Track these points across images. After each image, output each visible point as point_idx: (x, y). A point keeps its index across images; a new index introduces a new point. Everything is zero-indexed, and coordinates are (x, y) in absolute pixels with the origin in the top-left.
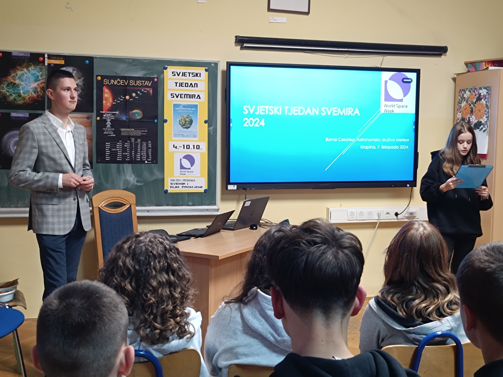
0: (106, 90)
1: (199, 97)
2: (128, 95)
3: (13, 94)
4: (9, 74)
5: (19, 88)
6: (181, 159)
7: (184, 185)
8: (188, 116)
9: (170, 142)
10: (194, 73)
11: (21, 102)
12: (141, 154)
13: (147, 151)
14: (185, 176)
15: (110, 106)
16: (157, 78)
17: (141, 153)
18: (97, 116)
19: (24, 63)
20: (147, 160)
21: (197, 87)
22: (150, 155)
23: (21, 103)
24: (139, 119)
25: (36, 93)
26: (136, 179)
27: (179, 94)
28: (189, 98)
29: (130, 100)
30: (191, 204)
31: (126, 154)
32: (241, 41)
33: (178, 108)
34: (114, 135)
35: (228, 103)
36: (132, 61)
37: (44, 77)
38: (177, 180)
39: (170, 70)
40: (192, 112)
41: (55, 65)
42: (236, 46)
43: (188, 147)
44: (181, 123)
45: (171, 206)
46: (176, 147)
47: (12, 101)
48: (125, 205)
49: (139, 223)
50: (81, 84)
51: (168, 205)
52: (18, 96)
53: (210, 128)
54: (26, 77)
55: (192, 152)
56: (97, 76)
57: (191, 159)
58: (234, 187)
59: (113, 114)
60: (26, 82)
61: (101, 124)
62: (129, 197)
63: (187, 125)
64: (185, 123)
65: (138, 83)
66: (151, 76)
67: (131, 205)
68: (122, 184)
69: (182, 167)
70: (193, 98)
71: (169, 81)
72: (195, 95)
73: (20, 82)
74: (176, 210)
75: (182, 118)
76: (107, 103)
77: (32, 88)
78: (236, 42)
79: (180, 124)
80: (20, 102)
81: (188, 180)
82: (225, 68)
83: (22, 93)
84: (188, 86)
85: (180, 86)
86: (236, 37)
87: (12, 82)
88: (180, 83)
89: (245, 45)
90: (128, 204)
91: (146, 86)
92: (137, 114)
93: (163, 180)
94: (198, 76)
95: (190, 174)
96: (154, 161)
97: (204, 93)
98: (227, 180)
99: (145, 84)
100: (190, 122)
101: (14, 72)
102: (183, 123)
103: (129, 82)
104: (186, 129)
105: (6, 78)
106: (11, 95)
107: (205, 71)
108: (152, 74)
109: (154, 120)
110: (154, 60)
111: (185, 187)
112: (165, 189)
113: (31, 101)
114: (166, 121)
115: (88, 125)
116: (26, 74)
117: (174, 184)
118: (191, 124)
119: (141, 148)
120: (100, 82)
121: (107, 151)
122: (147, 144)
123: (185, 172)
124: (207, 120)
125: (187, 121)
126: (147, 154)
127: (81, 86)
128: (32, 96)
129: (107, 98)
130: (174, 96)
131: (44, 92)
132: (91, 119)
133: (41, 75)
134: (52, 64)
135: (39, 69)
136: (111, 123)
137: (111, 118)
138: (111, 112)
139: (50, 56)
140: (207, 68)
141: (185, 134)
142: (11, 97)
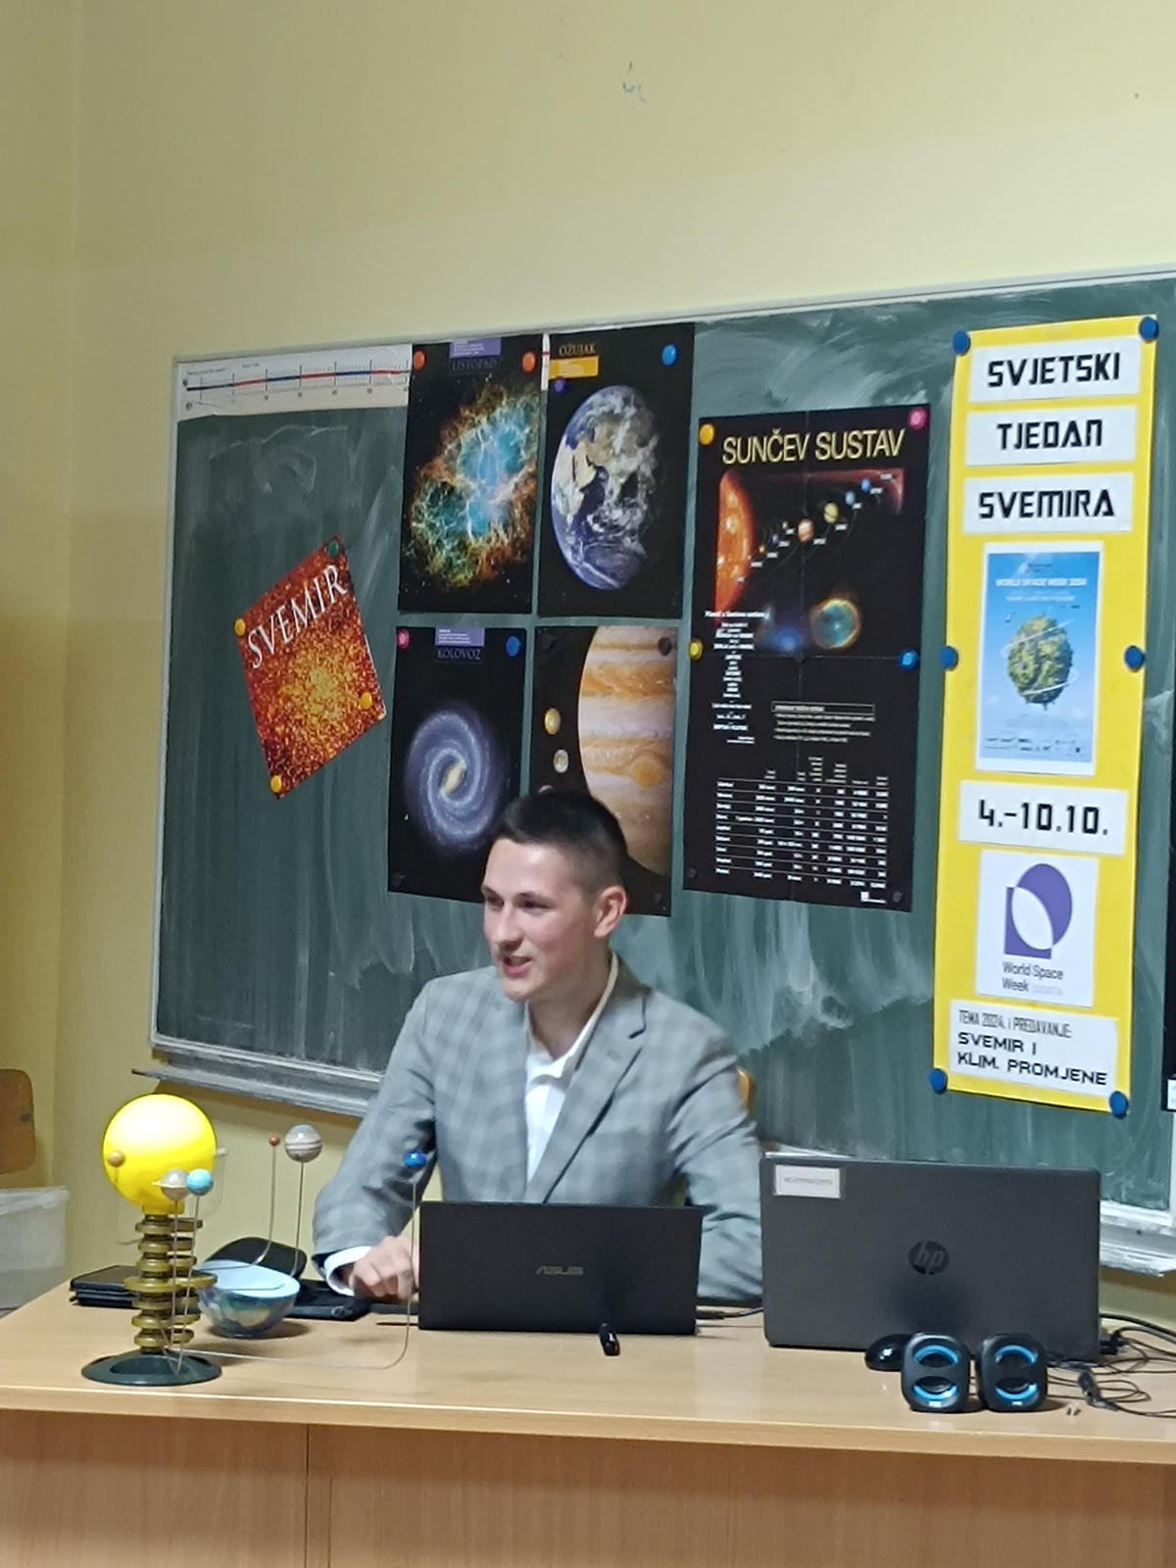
0: (731, 498)
1: (1104, 508)
2: (811, 518)
3: (445, 542)
4: (439, 447)
5: (463, 508)
6: (1010, 891)
7: (1017, 1055)
8: (1053, 623)
9: (965, 784)
10: (1089, 357)
11: (464, 577)
12: (844, 849)
13: (871, 831)
14: (1023, 994)
15: (741, 579)
16: (926, 408)
17: (845, 842)
19: (482, 389)
20: (867, 888)
21: (1099, 442)
22: (882, 856)
23: (466, 582)
24: (846, 649)
25: (510, 529)
26: (824, 992)
27: (1014, 496)
28: (1061, 514)
29: (817, 541)
31: (791, 844)
33: (1008, 577)
34: (750, 740)
36: (833, 321)
37: (535, 449)
38: (992, 1019)
39: (989, 345)
40: (1071, 598)
41: (568, 382)
43: (1043, 817)
44: (1019, 671)
46: (992, 812)
47: (440, 571)
50: (649, 473)
52: (458, 545)
53: (1156, 700)
54: (485, 453)
55: (1065, 851)
56: (704, 421)
57: (1054, 893)
59: (753, 625)
60: (483, 478)
61: (707, 678)
63: (1046, 679)
64: (1038, 670)
65: (849, 446)
66: (903, 402)
69: (1015, 944)
70: (1077, 514)
71: (971, 418)
72: (1087, 493)
73: (468, 481)
75: (1023, 638)
76: (732, 566)
77: (499, 506)
79: (1011, 674)
80: (461, 576)
81: (1038, 1027)
83: (470, 532)
84: (1055, 444)
85: (1018, 446)
87: (444, 484)
88: (1020, 426)
91: (883, 461)
92: (839, 620)
93: (926, 1011)
94: (1106, 377)
96: (897, 897)
97: (1130, 475)
99: (878, 447)
100: (1058, 659)
101: (453, 434)
102: (1025, 667)
103: (812, 443)
104: (1039, 706)
105: (431, 468)
106: (439, 543)
107: (1137, 337)
108: (905, 385)
109: (900, 653)
110: (919, 303)
111: (1024, 1066)
112: (937, 1066)
113: (494, 568)
114: (951, 659)
115: (658, 685)
116: (485, 439)
117: (976, 1043)
118: (1063, 674)
119: (847, 815)
120: (711, 454)
121: (722, 822)
122: (872, 793)
123: (1025, 970)
124: (1142, 646)
125: (1047, 657)
126: (871, 851)
127: (646, 481)
128: (498, 545)
129: (732, 538)
130: (991, 507)
131: (532, 523)
132: (673, 650)
133: (528, 440)
134: (560, 378)
135: (522, 412)
136: (742, 675)
137: (743, 647)
138: (743, 615)
139: (558, 340)
140: (1154, 317)
141: (1036, 738)
142: (438, 553)
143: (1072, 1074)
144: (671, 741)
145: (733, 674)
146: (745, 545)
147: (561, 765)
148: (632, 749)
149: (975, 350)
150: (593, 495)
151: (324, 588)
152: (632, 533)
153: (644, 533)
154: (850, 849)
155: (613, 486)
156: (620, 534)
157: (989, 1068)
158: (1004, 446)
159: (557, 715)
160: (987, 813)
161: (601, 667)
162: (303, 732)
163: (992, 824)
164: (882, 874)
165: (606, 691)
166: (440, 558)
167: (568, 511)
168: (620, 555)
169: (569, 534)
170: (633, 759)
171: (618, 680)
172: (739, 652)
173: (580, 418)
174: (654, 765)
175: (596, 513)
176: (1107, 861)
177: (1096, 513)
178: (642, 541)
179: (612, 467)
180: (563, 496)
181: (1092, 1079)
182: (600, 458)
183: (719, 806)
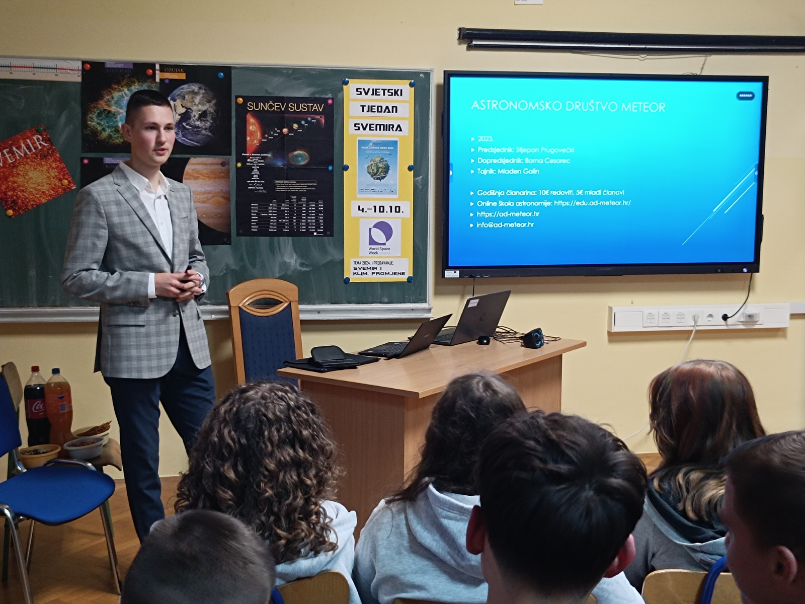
0: (251, 120)
1: (399, 129)
2: (287, 128)
3: (107, 129)
4: (102, 98)
5: (116, 118)
6: (370, 229)
7: (375, 271)
8: (383, 159)
9: (352, 202)
10: (392, 90)
11: (119, 141)
12: (307, 221)
13: (317, 216)
14: (376, 255)
15: (258, 144)
16: (333, 99)
17: (307, 219)
18: (237, 162)
19: (124, 79)
20: (316, 231)
21: (396, 112)
22: (321, 222)
23: (119, 143)
24: (304, 165)
26: (299, 262)
27: (367, 124)
28: (384, 130)
29: (290, 134)
30: (386, 300)
31: (284, 221)
32: (469, 37)
33: (366, 146)
34: (265, 191)
35: (446, 138)
36: (293, 72)
38: (364, 263)
39: (353, 85)
40: (388, 152)
41: (171, 80)
42: (460, 43)
43: (382, 209)
44: (371, 171)
45: (354, 304)
46: (363, 209)
47: (105, 138)
48: (282, 302)
49: (303, 330)
50: (212, 111)
51: (349, 303)
52: (114, 131)
53: (417, 178)
55: (387, 217)
56: (237, 97)
57: (386, 229)
58: (457, 274)
59: (263, 158)
61: (244, 173)
62: (288, 291)
63: (380, 173)
64: (377, 171)
65: (301, 107)
66: (323, 96)
67: (290, 303)
68: (277, 269)
69: (372, 242)
70: (389, 130)
71: (351, 103)
72: (393, 125)
73: (118, 109)
74: (363, 311)
75: (372, 162)
76: (253, 140)
78: (459, 38)
79: (368, 172)
80: (117, 141)
81: (381, 263)
82: (442, 81)
84: (381, 111)
85: (368, 111)
86: (460, 29)
87: (105, 110)
88: (369, 106)
89: (474, 43)
90: (286, 302)
91: (315, 112)
92: (301, 157)
93: (342, 262)
94: (398, 95)
95: (385, 253)
96: (328, 233)
97: (407, 122)
98: (443, 263)
99: (314, 108)
100: (384, 168)
101: (109, 93)
102: (373, 170)
103: (287, 106)
104: (378, 181)
105: (97, 104)
106: (104, 130)
107: (409, 86)
109: (328, 167)
110: (327, 69)
111: (377, 273)
112: (345, 277)
114: (346, 168)
115: (223, 176)
117: (360, 269)
118: (386, 172)
119: (307, 211)
120: (242, 107)
121: (254, 216)
122: (317, 205)
123: (377, 249)
124: (412, 164)
125: (380, 168)
126: (317, 221)
127: (210, 113)
129: (252, 134)
130: (359, 127)
132: (227, 166)
134: (168, 79)
136: (260, 173)
137: (259, 164)
138: (259, 155)
139: (163, 66)
140: (414, 81)
141: (377, 189)
142: (104, 133)
143: (394, 274)
144: (229, 193)
145: (256, 173)
146: (259, 135)
148: (210, 196)
149: (350, 84)
150: (185, 116)
152: (206, 129)
153: (210, 129)
154: (309, 221)
155: (195, 114)
156: (199, 129)
157: (365, 275)
158: (363, 111)
160: (361, 209)
161: (193, 170)
162: (24, 194)
163: (363, 212)
164: (322, 227)
165: (196, 178)
168: (201, 136)
170: (211, 199)
171: (202, 174)
172: (258, 166)
173: (177, 92)
174: (223, 200)
175: (187, 123)
176: (404, 220)
177: (396, 130)
178: (210, 132)
179: (194, 108)
181: (400, 274)
182: (189, 105)
183: (252, 211)
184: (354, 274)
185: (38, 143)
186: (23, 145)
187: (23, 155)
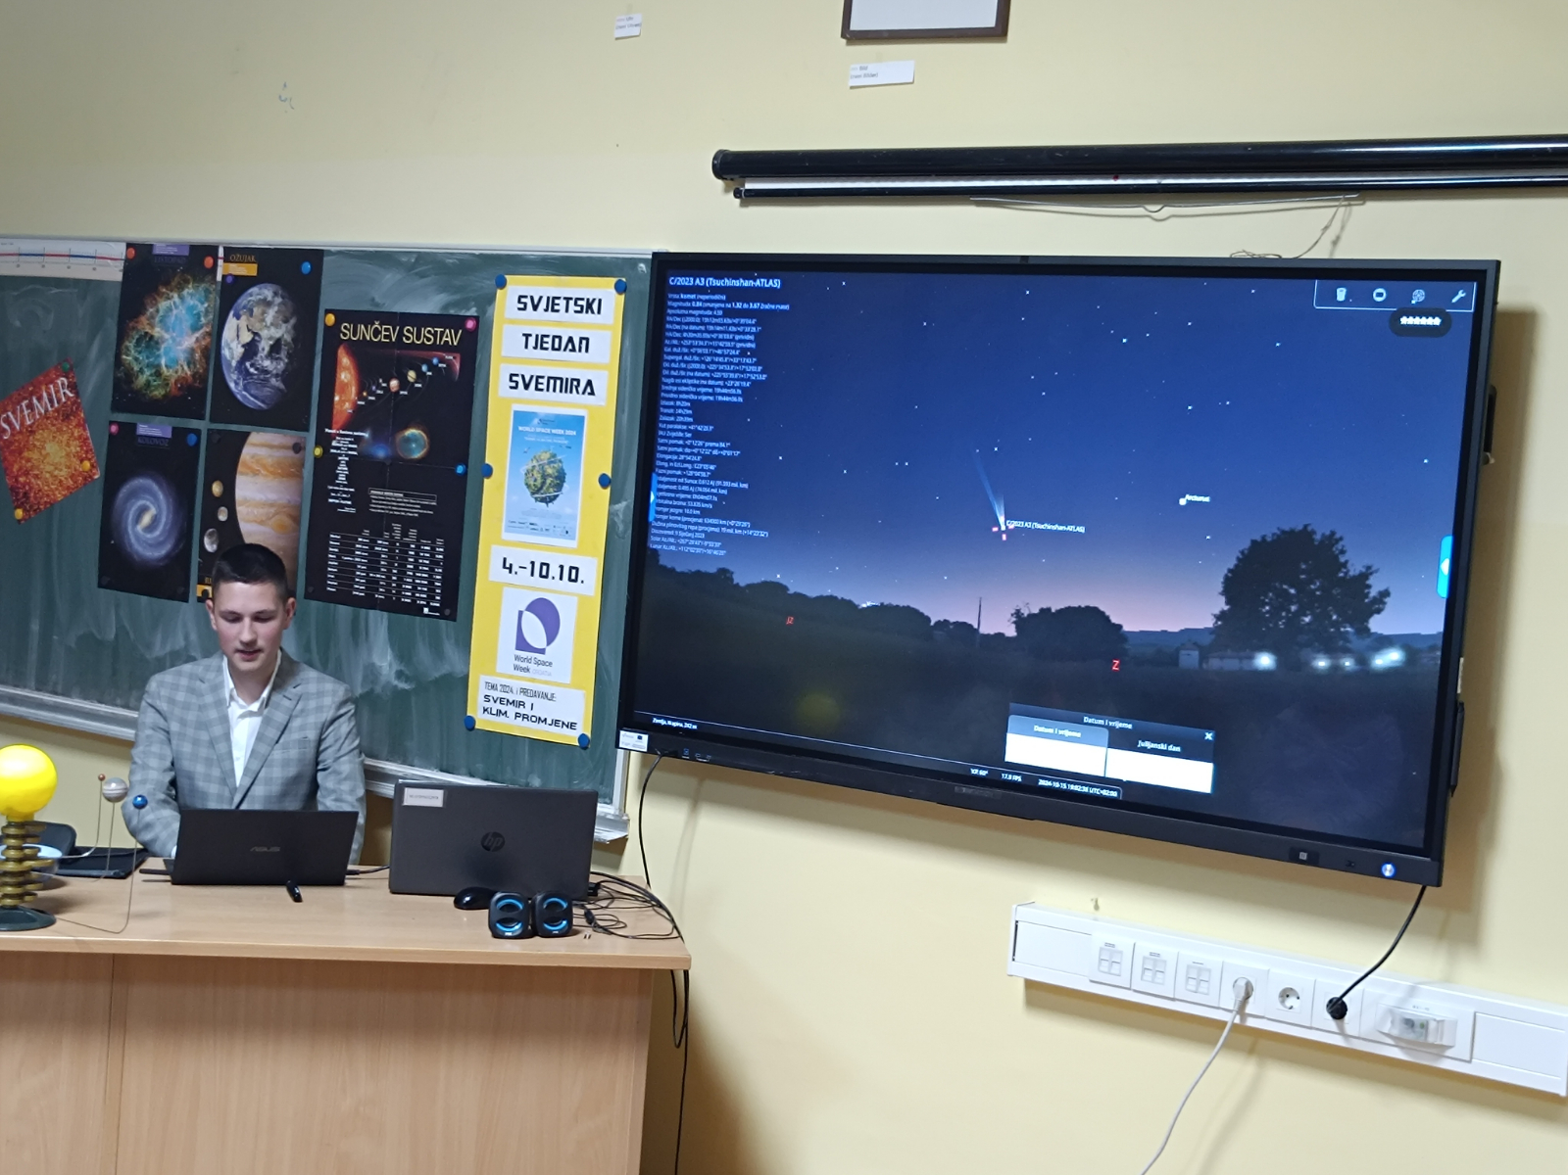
0: (345, 360)
1: (589, 390)
2: (396, 378)
3: (146, 370)
4: (142, 310)
5: (159, 349)
6: (521, 613)
7: (521, 710)
8: (554, 456)
9: (494, 547)
10: (582, 299)
11: (159, 393)
12: (415, 582)
13: (431, 572)
14: (526, 674)
15: (350, 411)
16: (477, 318)
17: (414, 577)
19: (175, 276)
20: (427, 605)
21: (587, 350)
22: (438, 587)
23: (160, 396)
24: (419, 460)
25: (192, 366)
26: (396, 667)
27: (532, 377)
28: (561, 391)
29: (402, 392)
30: (538, 782)
31: (378, 576)
33: (526, 425)
34: (353, 510)
36: (417, 259)
37: (211, 317)
38: (504, 688)
39: (518, 285)
40: (566, 442)
41: (236, 278)
43: (545, 571)
44: (532, 483)
46: (511, 565)
47: (142, 388)
50: (289, 339)
52: (154, 373)
53: (617, 507)
54: (176, 316)
55: (553, 590)
56: (328, 311)
57: (548, 615)
58: (641, 742)
59: (357, 440)
60: (174, 332)
61: (327, 469)
63: (548, 488)
64: (543, 483)
65: (425, 336)
66: (463, 313)
68: (359, 678)
69: (522, 644)
70: (571, 392)
71: (505, 326)
72: (578, 381)
73: (164, 333)
75: (535, 463)
76: (344, 402)
77: (185, 351)
78: (714, 169)
79: (527, 484)
80: (156, 393)
81: (535, 694)
83: (163, 365)
84: (559, 349)
85: (535, 348)
86: (717, 155)
87: (147, 333)
88: (537, 336)
91: (446, 347)
92: (415, 441)
93: (465, 681)
94: (593, 312)
97: (606, 372)
99: (444, 339)
100: (556, 478)
101: (153, 302)
102: (535, 480)
103: (401, 331)
104: (544, 504)
105: (137, 322)
106: (141, 370)
107: (614, 291)
108: (463, 303)
109: (456, 467)
110: (474, 255)
111: (525, 717)
112: (468, 714)
113: (180, 389)
114: (488, 472)
115: (294, 472)
116: (176, 307)
117: (495, 702)
118: (559, 487)
119: (416, 561)
120: (332, 332)
121: (332, 560)
122: (433, 549)
123: (529, 660)
124: (609, 474)
125: (550, 476)
126: (431, 583)
127: (287, 344)
128: (183, 375)
129: (345, 386)
130: (517, 382)
131: (208, 363)
132: (301, 452)
133: (206, 309)
134: (231, 275)
135: (203, 294)
136: (349, 470)
137: (350, 452)
138: (351, 433)
139: (229, 250)
140: (624, 280)
141: (541, 523)
142: (140, 377)
143: (556, 723)
144: (299, 508)
145: (343, 470)
146: (354, 390)
147: (223, 516)
148: (273, 510)
149: (509, 287)
150: (250, 350)
151: (57, 392)
152: (277, 376)
153: (284, 376)
154: (417, 581)
155: (265, 346)
156: (268, 376)
157: (502, 717)
158: (526, 347)
159: (221, 484)
160: (508, 565)
161: (253, 457)
162: (39, 482)
163: (510, 572)
164: (438, 598)
165: (256, 473)
166: (142, 380)
167: (233, 358)
168: (268, 389)
169: (233, 373)
170: (273, 516)
171: (264, 466)
172: (347, 455)
173: (243, 301)
174: (288, 521)
175: (253, 361)
176: (583, 599)
177: (584, 393)
178: (284, 381)
179: (264, 333)
180: (230, 348)
181: (567, 726)
182: (257, 327)
183: (331, 549)
184: (485, 710)
185: (62, 391)
186: (45, 395)
187: (43, 411)
